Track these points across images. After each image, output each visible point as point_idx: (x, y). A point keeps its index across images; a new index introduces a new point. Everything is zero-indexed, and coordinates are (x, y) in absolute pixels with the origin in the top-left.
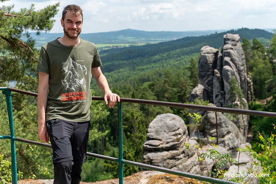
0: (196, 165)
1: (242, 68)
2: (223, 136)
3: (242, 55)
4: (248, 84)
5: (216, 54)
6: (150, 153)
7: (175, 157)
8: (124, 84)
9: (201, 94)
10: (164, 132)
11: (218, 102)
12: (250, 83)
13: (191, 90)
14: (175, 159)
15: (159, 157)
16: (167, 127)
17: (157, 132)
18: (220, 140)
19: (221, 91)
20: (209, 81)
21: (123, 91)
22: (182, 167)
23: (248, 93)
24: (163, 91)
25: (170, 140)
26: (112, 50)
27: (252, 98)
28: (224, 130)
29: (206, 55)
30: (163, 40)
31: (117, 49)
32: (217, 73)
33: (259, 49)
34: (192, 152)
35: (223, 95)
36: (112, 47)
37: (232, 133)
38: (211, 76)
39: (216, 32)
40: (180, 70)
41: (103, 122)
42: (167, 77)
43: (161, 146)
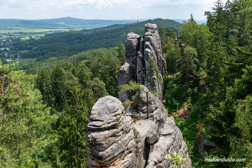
0: (133, 139)
1: (159, 50)
2: (152, 112)
3: (159, 40)
4: (163, 62)
5: (139, 39)
6: (94, 132)
7: (115, 134)
8: (66, 62)
9: (127, 70)
10: (106, 113)
11: (141, 76)
12: (164, 61)
13: (120, 67)
14: (115, 136)
15: (102, 136)
16: (108, 109)
17: (99, 114)
18: (150, 114)
19: (143, 68)
20: (134, 60)
21: (65, 68)
22: (121, 142)
23: (163, 69)
24: (98, 68)
25: (110, 121)
26: (55, 34)
27: (165, 73)
28: (153, 106)
29: (131, 39)
30: (96, 27)
31: (59, 33)
32: (140, 54)
33: (171, 36)
34: (129, 128)
35: (145, 71)
36: (54, 31)
37: (159, 108)
38: (135, 56)
39: (138, 21)
40: (110, 51)
41: (50, 93)
42: (100, 57)
43: (103, 126)
